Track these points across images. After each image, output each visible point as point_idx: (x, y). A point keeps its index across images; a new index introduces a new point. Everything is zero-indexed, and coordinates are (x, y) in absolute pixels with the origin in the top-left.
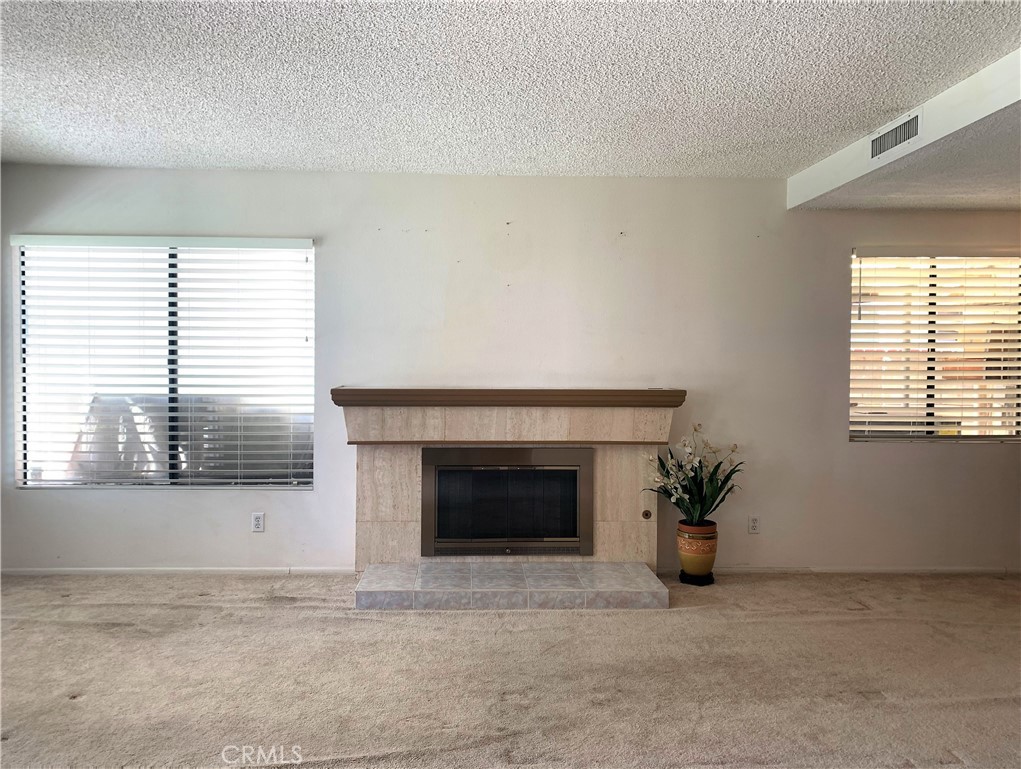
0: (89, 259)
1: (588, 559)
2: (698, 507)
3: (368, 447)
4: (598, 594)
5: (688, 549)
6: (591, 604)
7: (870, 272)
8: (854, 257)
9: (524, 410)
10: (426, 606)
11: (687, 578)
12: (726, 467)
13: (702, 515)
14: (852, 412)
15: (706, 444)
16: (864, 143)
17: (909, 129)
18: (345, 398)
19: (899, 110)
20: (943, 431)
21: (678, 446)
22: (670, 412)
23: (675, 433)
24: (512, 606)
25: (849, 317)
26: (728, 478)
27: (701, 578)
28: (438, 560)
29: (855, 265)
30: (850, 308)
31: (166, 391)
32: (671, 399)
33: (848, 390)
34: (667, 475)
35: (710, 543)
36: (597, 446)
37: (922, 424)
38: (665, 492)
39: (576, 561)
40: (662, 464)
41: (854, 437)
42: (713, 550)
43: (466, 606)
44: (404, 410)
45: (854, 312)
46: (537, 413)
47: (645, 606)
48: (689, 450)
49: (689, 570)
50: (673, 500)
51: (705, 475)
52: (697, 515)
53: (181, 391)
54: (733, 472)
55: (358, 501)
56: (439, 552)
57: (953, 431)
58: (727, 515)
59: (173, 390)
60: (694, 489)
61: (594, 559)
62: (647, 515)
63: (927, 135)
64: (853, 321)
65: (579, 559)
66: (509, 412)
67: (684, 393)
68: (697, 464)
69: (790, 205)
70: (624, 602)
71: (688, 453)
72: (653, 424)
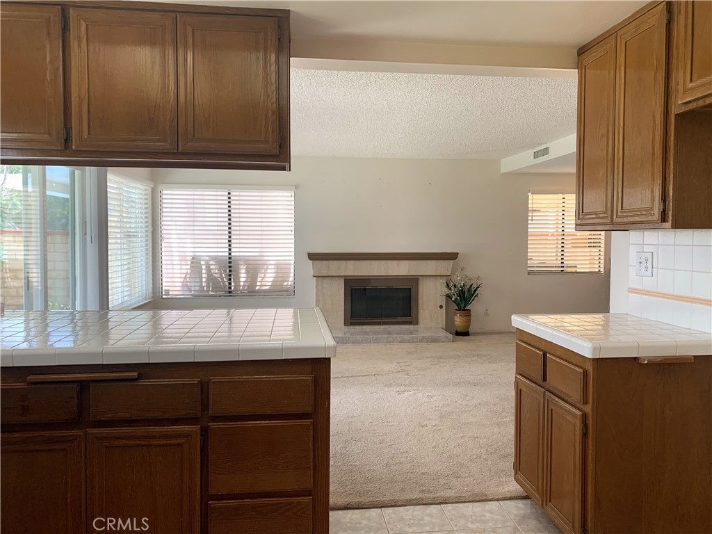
0: (194, 195)
1: (416, 326)
2: (463, 302)
3: (320, 278)
4: (423, 337)
5: (458, 321)
6: (421, 341)
7: (537, 201)
8: (530, 194)
9: (389, 262)
10: (353, 343)
11: (458, 334)
12: (475, 286)
13: (465, 306)
14: (529, 262)
15: (467, 276)
16: (531, 152)
17: (546, 151)
18: (313, 257)
19: (542, 144)
20: (569, 270)
21: (455, 277)
22: (452, 261)
23: (453, 272)
24: (389, 342)
25: (528, 220)
26: (476, 290)
27: (463, 333)
28: (351, 327)
29: (530, 197)
30: (528, 216)
31: (227, 254)
32: (452, 256)
33: (527, 252)
34: (450, 289)
35: (468, 318)
36: (421, 277)
37: (559, 267)
38: (448, 296)
39: (411, 327)
40: (448, 285)
41: (530, 273)
42: (469, 321)
43: (370, 342)
44: (338, 261)
45: (530, 218)
46: (395, 263)
47: (443, 342)
48: (459, 278)
49: (459, 330)
50: (453, 299)
51: (466, 289)
52: (463, 306)
53: (233, 254)
54: (478, 287)
55: (316, 302)
56: (352, 324)
57: (573, 270)
58: (475, 307)
59: (230, 254)
60: (462, 295)
61: (418, 326)
62: (441, 307)
63: (553, 154)
64: (529, 222)
65: (412, 326)
66: (383, 263)
67: (458, 253)
68: (462, 285)
69: (502, 172)
70: (434, 340)
71: (458, 280)
72: (444, 267)
